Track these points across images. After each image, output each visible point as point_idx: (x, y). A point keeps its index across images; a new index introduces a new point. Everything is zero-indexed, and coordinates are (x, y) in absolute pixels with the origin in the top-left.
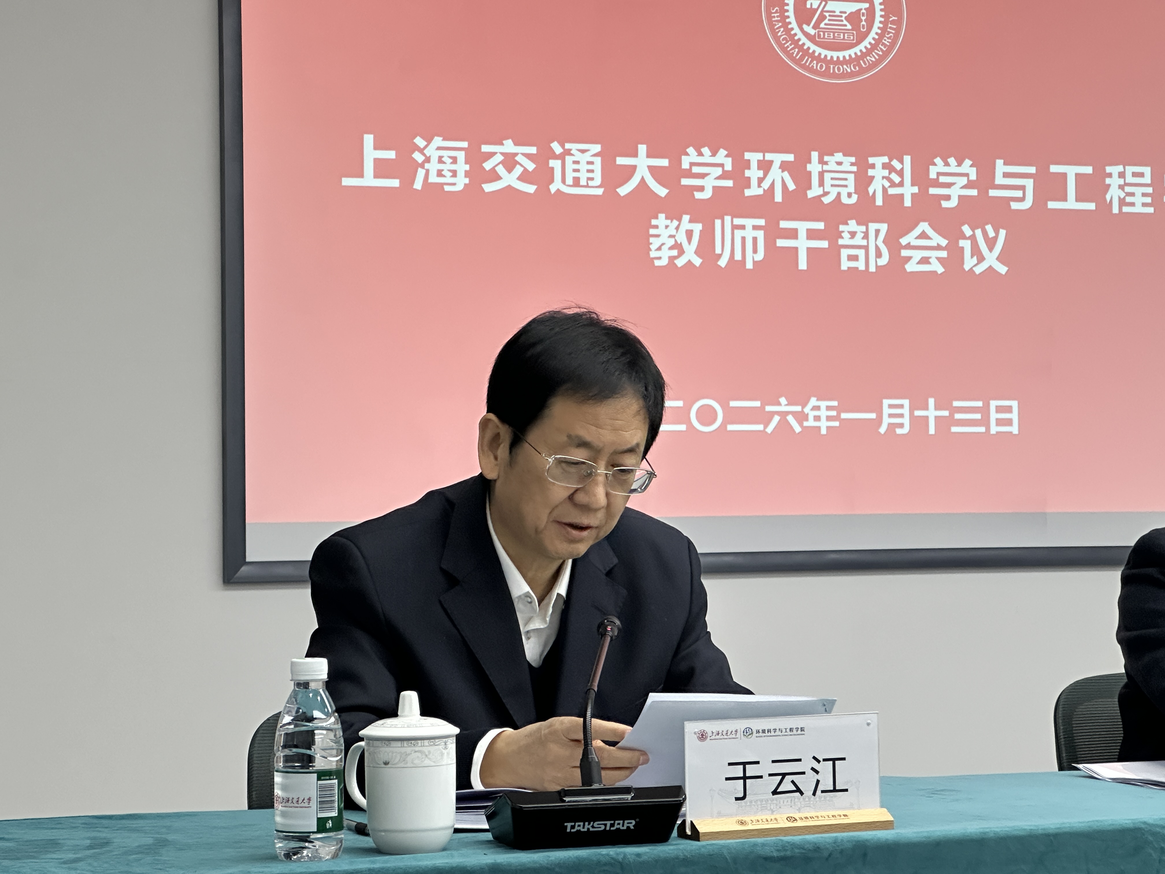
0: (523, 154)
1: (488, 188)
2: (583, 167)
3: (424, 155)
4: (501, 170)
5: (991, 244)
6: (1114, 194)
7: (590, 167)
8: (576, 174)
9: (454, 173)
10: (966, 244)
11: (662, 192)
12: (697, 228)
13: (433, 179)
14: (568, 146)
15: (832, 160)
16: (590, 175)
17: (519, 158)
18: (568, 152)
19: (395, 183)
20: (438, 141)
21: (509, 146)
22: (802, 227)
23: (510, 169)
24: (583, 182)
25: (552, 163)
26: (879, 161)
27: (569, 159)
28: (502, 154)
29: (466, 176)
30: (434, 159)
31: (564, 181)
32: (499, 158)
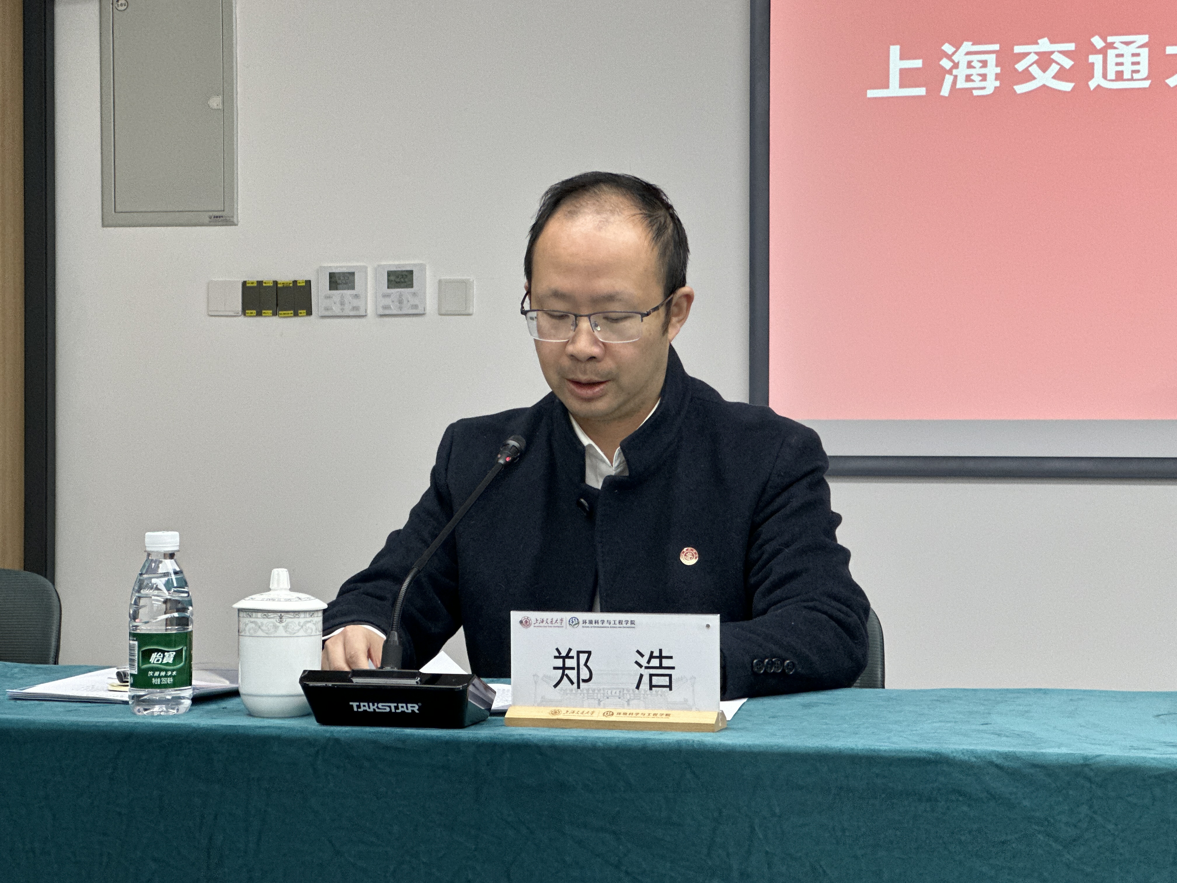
0: (1061, 52)
1: (1020, 89)
2: (1127, 60)
3: (953, 61)
4: (1035, 70)
7: (1136, 59)
8: (1119, 68)
9: (984, 77)
13: (961, 84)
14: (1110, 39)
16: (1136, 67)
17: (1055, 57)
18: (1111, 46)
19: (921, 91)
20: (967, 46)
21: (1044, 45)
23: (1044, 69)
24: (1127, 75)
25: (1092, 58)
27: (1111, 53)
28: (1036, 53)
29: (996, 79)
30: (963, 65)
31: (1105, 76)
32: (1034, 58)
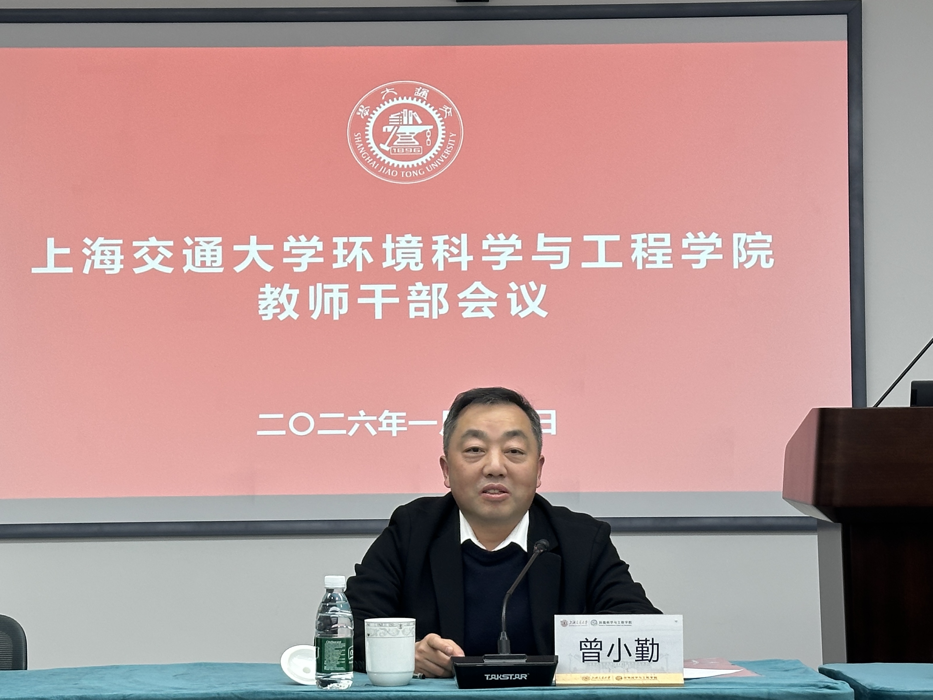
0: (164, 247)
1: (137, 271)
2: (208, 253)
3: (91, 250)
4: (147, 258)
5: (533, 295)
6: (638, 255)
7: (214, 253)
8: (203, 259)
9: (113, 262)
10: (513, 297)
11: (268, 268)
12: (295, 293)
13: (97, 266)
14: (197, 239)
15: (402, 240)
16: (214, 259)
17: (161, 250)
18: (197, 244)
19: (70, 270)
20: (101, 240)
21: (153, 241)
22: (378, 288)
23: (153, 258)
24: (208, 264)
25: (185, 252)
26: (440, 239)
27: (197, 249)
28: (147, 247)
29: (121, 264)
30: (98, 253)
31: (194, 264)
32: (146, 250)
